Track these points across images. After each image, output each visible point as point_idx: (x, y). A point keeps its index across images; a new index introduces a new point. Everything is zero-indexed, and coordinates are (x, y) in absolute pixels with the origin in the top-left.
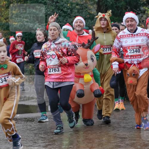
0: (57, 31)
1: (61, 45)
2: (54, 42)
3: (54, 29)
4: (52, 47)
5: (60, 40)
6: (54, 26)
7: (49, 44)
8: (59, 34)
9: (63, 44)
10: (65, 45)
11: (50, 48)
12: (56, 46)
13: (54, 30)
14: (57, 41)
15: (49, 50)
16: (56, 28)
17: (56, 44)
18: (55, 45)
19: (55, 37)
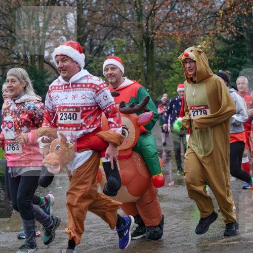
0: (18, 83)
1: (24, 107)
2: (14, 101)
3: (12, 79)
4: (11, 108)
5: (24, 98)
6: (12, 75)
7: (10, 103)
8: (25, 88)
9: (27, 105)
10: (29, 108)
11: (9, 109)
12: (16, 108)
13: (13, 81)
14: (19, 98)
15: (6, 113)
16: (15, 78)
17: (17, 104)
18: (15, 105)
19: (16, 92)
